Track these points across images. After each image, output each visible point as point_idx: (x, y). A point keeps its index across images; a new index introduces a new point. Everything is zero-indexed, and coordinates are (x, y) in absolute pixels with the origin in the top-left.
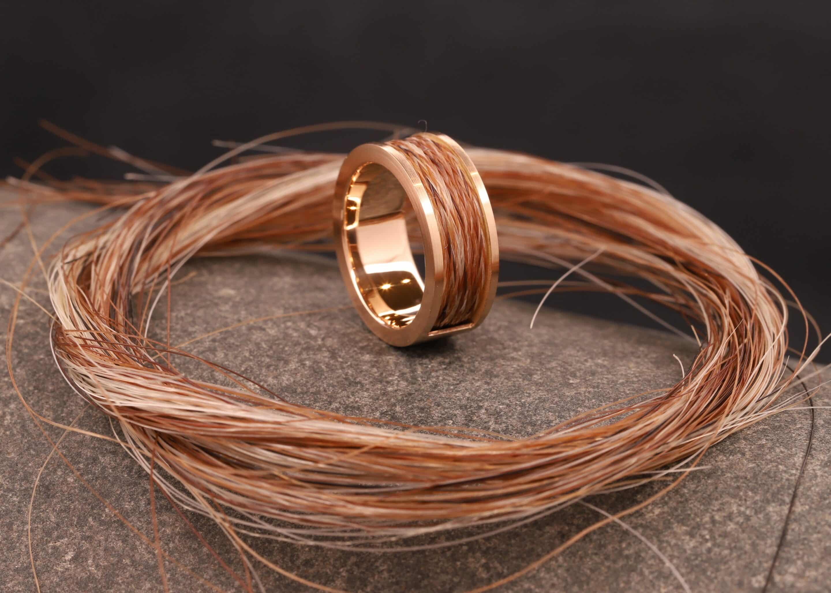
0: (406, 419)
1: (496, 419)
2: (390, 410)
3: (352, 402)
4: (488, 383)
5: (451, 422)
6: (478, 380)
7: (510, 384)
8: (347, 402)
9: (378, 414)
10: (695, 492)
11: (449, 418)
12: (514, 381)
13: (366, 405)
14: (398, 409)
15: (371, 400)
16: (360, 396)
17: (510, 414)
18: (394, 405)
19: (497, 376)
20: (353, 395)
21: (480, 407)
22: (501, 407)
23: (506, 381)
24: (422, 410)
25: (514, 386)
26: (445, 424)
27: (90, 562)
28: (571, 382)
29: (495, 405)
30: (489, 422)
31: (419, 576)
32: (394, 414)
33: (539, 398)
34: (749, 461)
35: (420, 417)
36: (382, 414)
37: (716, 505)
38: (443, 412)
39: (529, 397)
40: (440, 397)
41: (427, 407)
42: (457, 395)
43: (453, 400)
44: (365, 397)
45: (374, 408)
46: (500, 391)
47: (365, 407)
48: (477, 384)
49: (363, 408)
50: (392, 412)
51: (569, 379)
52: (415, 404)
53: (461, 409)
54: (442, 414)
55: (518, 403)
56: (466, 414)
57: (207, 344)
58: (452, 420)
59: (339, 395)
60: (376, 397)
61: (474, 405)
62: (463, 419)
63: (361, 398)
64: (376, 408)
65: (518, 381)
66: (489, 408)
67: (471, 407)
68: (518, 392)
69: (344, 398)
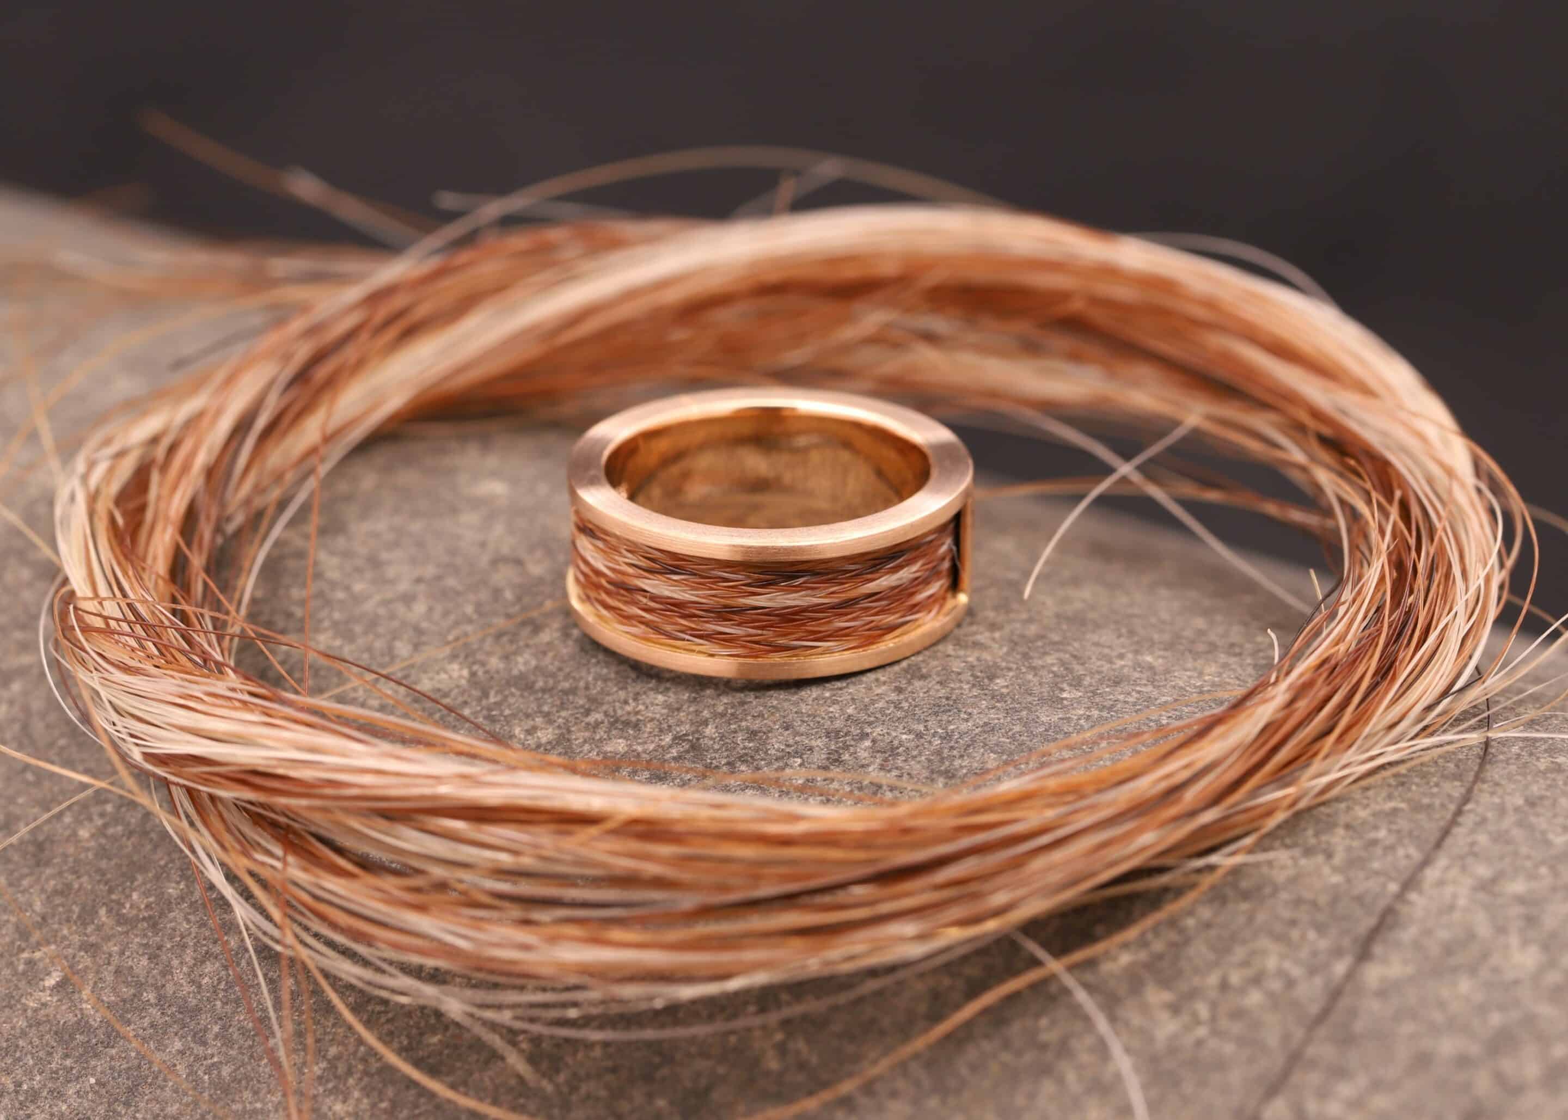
0: (716, 751)
1: (886, 760)
2: (693, 733)
3: (629, 713)
4: (899, 690)
5: (799, 761)
6: (884, 683)
7: (943, 693)
8: (619, 712)
9: (668, 739)
10: (1208, 925)
11: (798, 754)
12: (953, 689)
13: (652, 720)
14: (710, 730)
15: (665, 711)
16: (648, 701)
17: (915, 753)
18: (705, 722)
19: (923, 677)
20: (635, 699)
21: (864, 736)
22: (904, 737)
23: (938, 687)
24: (753, 734)
25: (947, 699)
26: (787, 765)
27: (86, 993)
28: (1065, 695)
29: (894, 734)
30: (868, 765)
31: (657, 1060)
32: (698, 739)
33: (986, 724)
34: (1335, 870)
35: (745, 748)
36: (675, 738)
37: (1240, 953)
38: (791, 742)
39: (967, 720)
40: (796, 713)
41: (764, 729)
42: (831, 709)
43: (818, 719)
44: (657, 705)
45: (665, 726)
46: (916, 706)
47: (648, 726)
48: (879, 691)
49: (645, 726)
50: (696, 736)
51: (1062, 690)
52: (744, 724)
53: (827, 737)
54: (788, 746)
55: (940, 731)
56: (833, 747)
57: (404, 586)
58: (801, 758)
59: (609, 698)
60: (676, 706)
61: (855, 731)
62: (823, 756)
63: (647, 707)
64: (670, 726)
65: (961, 688)
66: (880, 738)
67: (846, 735)
68: (950, 711)
69: (617, 704)
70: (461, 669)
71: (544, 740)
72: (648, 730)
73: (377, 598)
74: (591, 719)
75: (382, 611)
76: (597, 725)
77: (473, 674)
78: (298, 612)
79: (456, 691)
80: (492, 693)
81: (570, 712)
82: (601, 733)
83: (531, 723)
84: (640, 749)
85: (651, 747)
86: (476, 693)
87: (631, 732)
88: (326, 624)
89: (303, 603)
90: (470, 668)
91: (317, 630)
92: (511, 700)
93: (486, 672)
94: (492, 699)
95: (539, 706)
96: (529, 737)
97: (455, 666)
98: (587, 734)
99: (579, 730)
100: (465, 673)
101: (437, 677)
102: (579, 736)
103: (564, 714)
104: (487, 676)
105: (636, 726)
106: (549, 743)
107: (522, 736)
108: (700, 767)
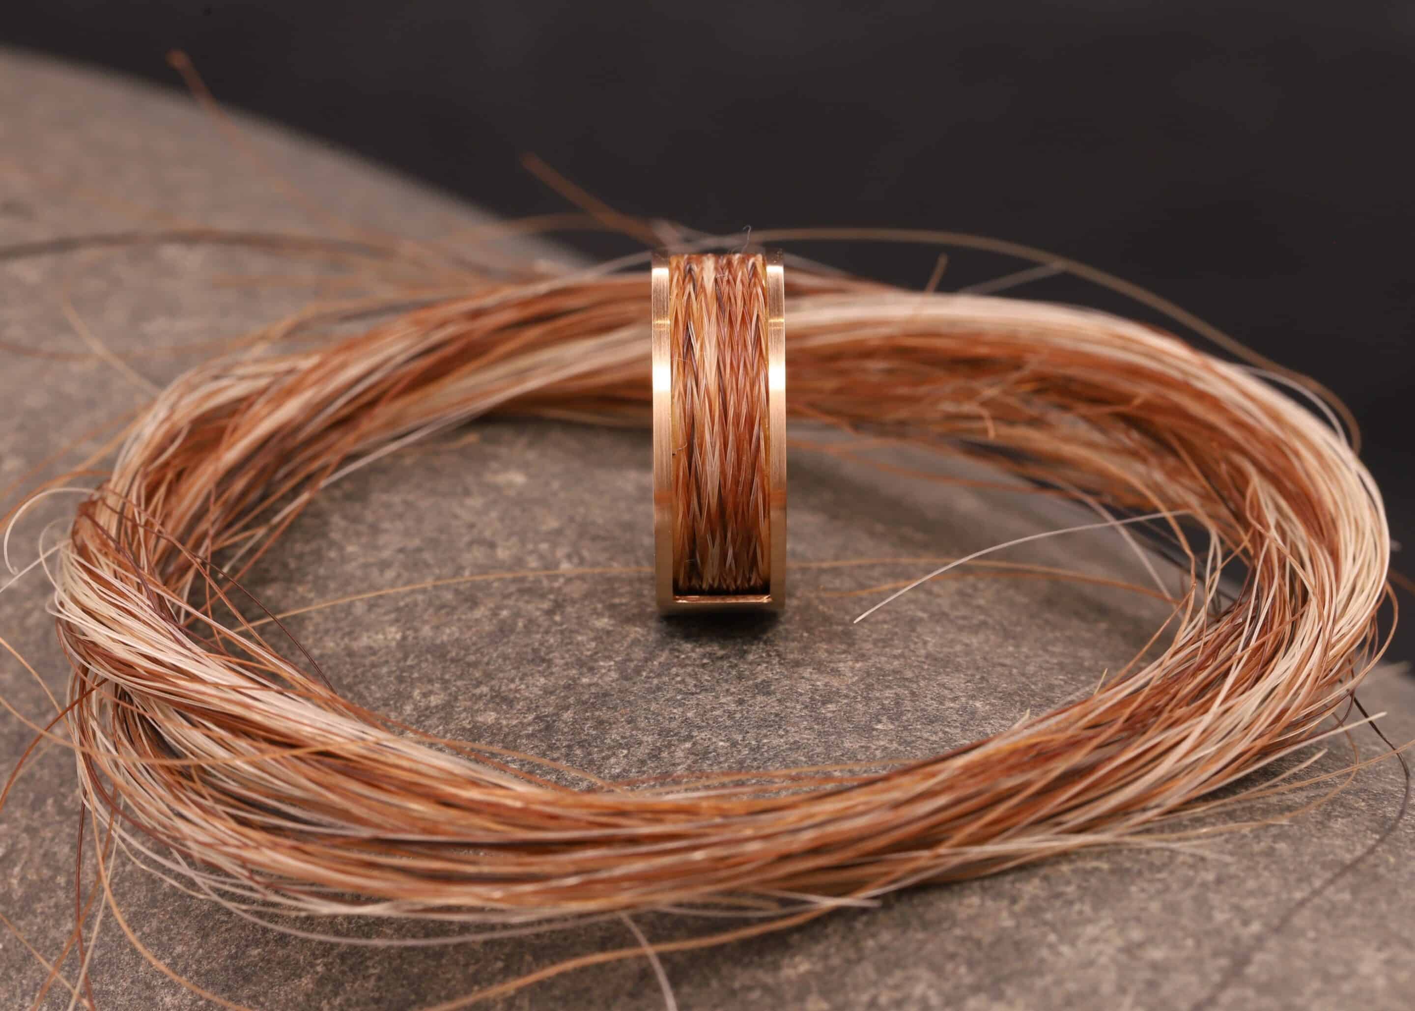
0: (563, 734)
1: (695, 762)
2: (554, 715)
3: (511, 690)
4: (741, 702)
5: (625, 752)
6: (732, 695)
7: (776, 710)
8: (504, 688)
9: (530, 717)
10: (883, 948)
11: (628, 746)
12: (786, 708)
13: (527, 698)
14: (568, 715)
15: (541, 692)
16: (531, 682)
17: (722, 759)
18: (567, 708)
19: (768, 694)
20: (521, 679)
21: (690, 737)
22: (721, 743)
23: (775, 704)
24: (600, 723)
25: (777, 716)
26: (614, 754)
27: (17, 870)
28: (878, 727)
29: (714, 740)
30: (679, 764)
31: (413, 997)
32: (554, 721)
33: (795, 742)
34: (1013, 915)
35: (588, 734)
36: (537, 717)
37: (898, 975)
38: (628, 734)
39: (781, 737)
40: (645, 709)
41: (611, 721)
42: (675, 711)
43: (660, 718)
44: (537, 686)
45: (534, 706)
46: (746, 718)
47: (521, 704)
48: (723, 700)
49: (518, 704)
50: (554, 718)
51: (880, 722)
52: (597, 713)
53: (659, 735)
54: (623, 738)
55: (754, 743)
56: (658, 744)
57: (386, 554)
58: (629, 749)
59: (501, 675)
60: (552, 689)
61: (684, 733)
62: (647, 751)
63: (528, 687)
64: (537, 707)
65: (794, 708)
66: (701, 741)
67: (675, 735)
68: (772, 726)
69: (505, 681)
70: (396, 633)
71: (433, 704)
72: (519, 707)
73: (361, 560)
74: (477, 691)
75: (359, 573)
76: (481, 696)
77: (404, 638)
78: (293, 564)
79: (384, 651)
80: (412, 656)
81: (465, 682)
82: (480, 705)
83: (430, 687)
84: (504, 722)
85: (515, 722)
86: (399, 655)
87: (505, 707)
88: (310, 578)
89: (300, 557)
90: (404, 633)
91: (301, 582)
92: (424, 665)
93: (415, 638)
94: (409, 662)
95: (442, 674)
96: (423, 700)
97: (393, 629)
98: (468, 703)
99: (465, 700)
100: (398, 636)
101: (375, 637)
102: (462, 703)
103: (459, 683)
104: (415, 641)
105: (510, 703)
106: (436, 707)
107: (418, 698)
108: (544, 746)
